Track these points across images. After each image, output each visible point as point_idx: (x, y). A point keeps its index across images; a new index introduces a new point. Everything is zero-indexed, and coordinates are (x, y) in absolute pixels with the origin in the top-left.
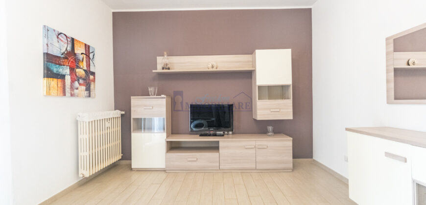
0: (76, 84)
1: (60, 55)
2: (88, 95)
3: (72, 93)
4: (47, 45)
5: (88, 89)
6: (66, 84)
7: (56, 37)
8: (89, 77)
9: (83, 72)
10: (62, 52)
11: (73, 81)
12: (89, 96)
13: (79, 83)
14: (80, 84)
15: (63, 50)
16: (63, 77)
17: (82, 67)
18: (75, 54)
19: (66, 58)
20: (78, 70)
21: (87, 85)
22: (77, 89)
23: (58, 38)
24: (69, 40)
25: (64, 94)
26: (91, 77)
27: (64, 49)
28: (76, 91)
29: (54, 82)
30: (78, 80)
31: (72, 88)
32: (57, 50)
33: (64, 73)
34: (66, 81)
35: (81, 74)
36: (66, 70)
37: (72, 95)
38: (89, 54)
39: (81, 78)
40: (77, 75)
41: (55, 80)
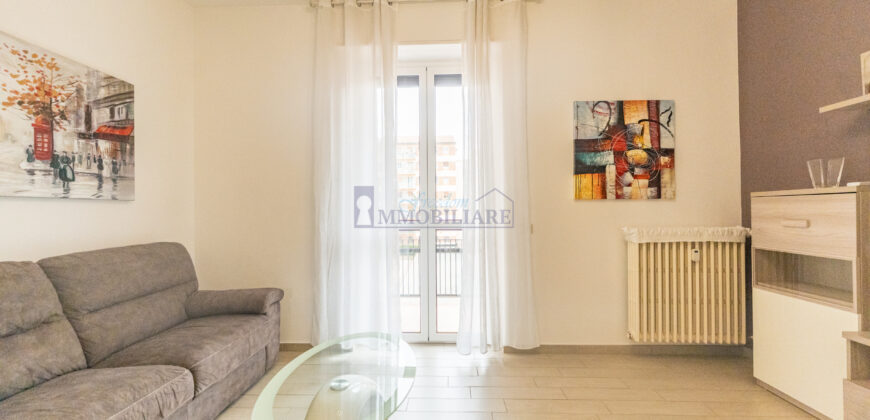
0: (628, 177)
1: (596, 137)
2: (655, 194)
3: (619, 192)
4: (577, 128)
5: (656, 183)
6: (608, 179)
7: (589, 111)
8: (658, 161)
9: (644, 155)
10: (600, 130)
11: (620, 173)
12: (659, 196)
13: (633, 174)
14: (635, 177)
15: (603, 126)
16: (602, 169)
17: (640, 145)
18: (626, 127)
19: (608, 138)
20: (630, 153)
21: (652, 176)
22: (630, 185)
23: (593, 111)
24: (612, 107)
25: (604, 195)
26: (664, 160)
27: (605, 125)
28: (626, 190)
29: (587, 179)
30: (632, 170)
31: (618, 184)
32: (592, 130)
33: (603, 163)
34: (607, 174)
35: (637, 158)
36: (607, 158)
37: (618, 197)
38: (658, 118)
39: (638, 165)
40: (630, 160)
41: (589, 176)
